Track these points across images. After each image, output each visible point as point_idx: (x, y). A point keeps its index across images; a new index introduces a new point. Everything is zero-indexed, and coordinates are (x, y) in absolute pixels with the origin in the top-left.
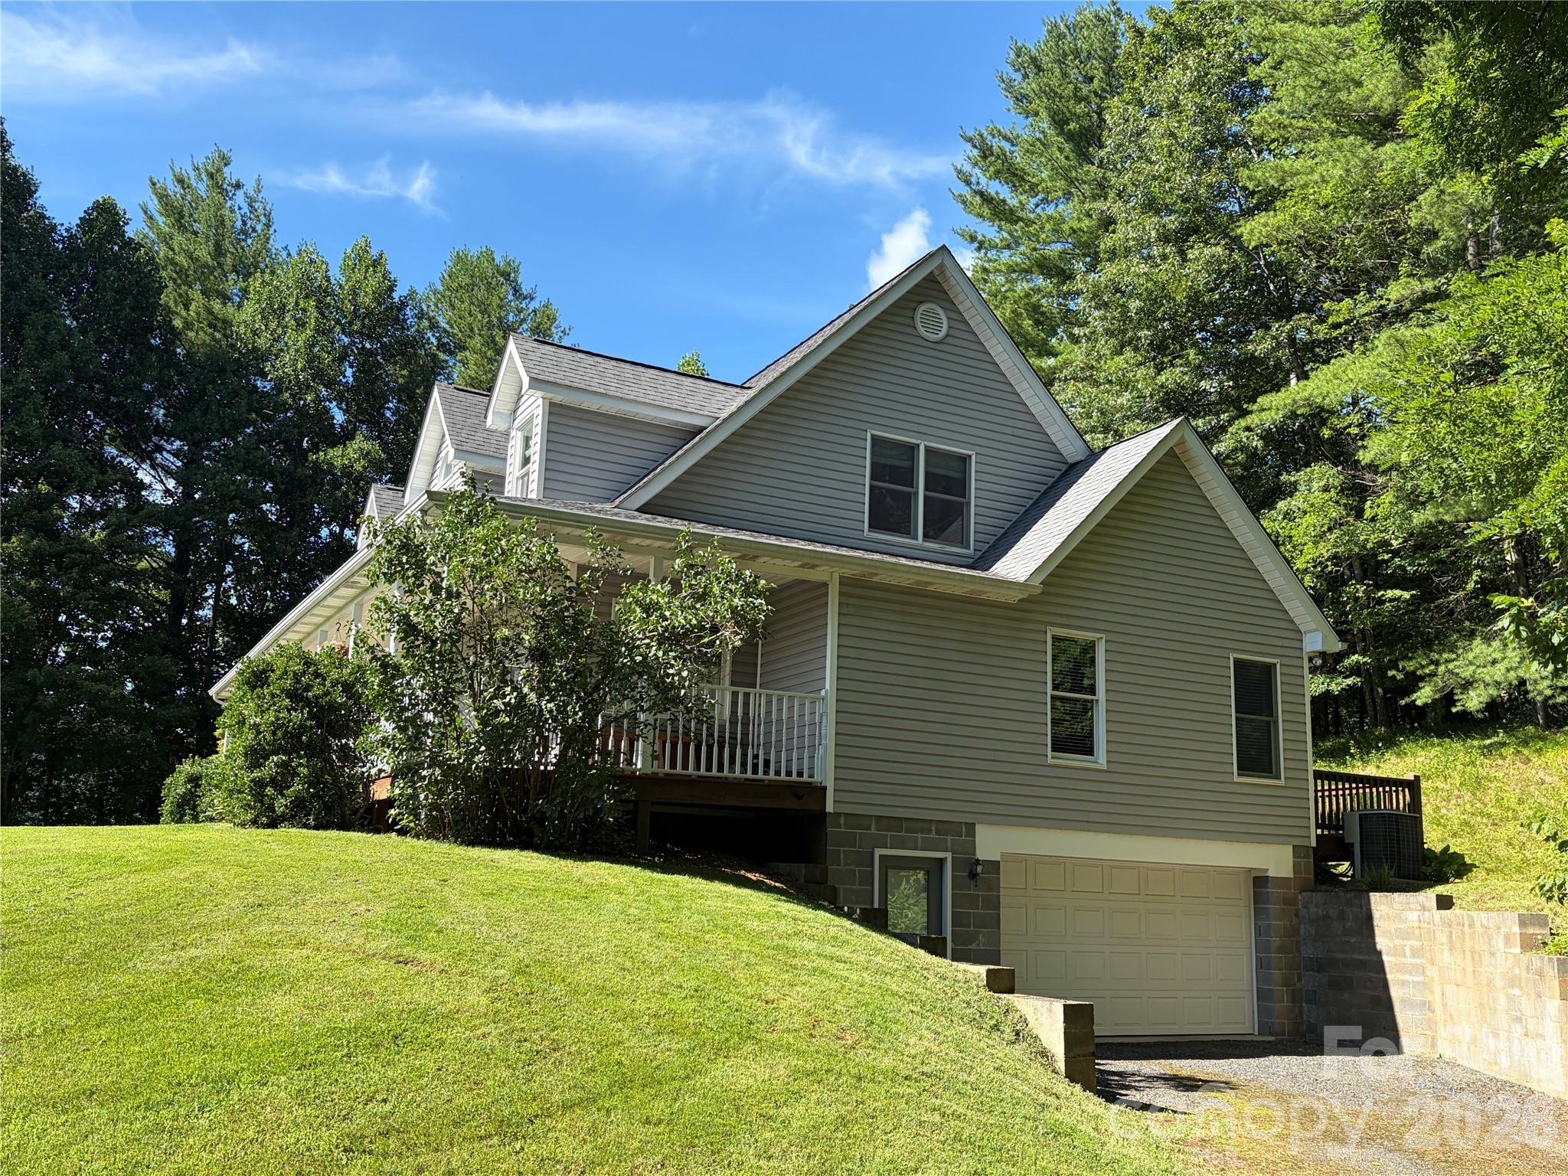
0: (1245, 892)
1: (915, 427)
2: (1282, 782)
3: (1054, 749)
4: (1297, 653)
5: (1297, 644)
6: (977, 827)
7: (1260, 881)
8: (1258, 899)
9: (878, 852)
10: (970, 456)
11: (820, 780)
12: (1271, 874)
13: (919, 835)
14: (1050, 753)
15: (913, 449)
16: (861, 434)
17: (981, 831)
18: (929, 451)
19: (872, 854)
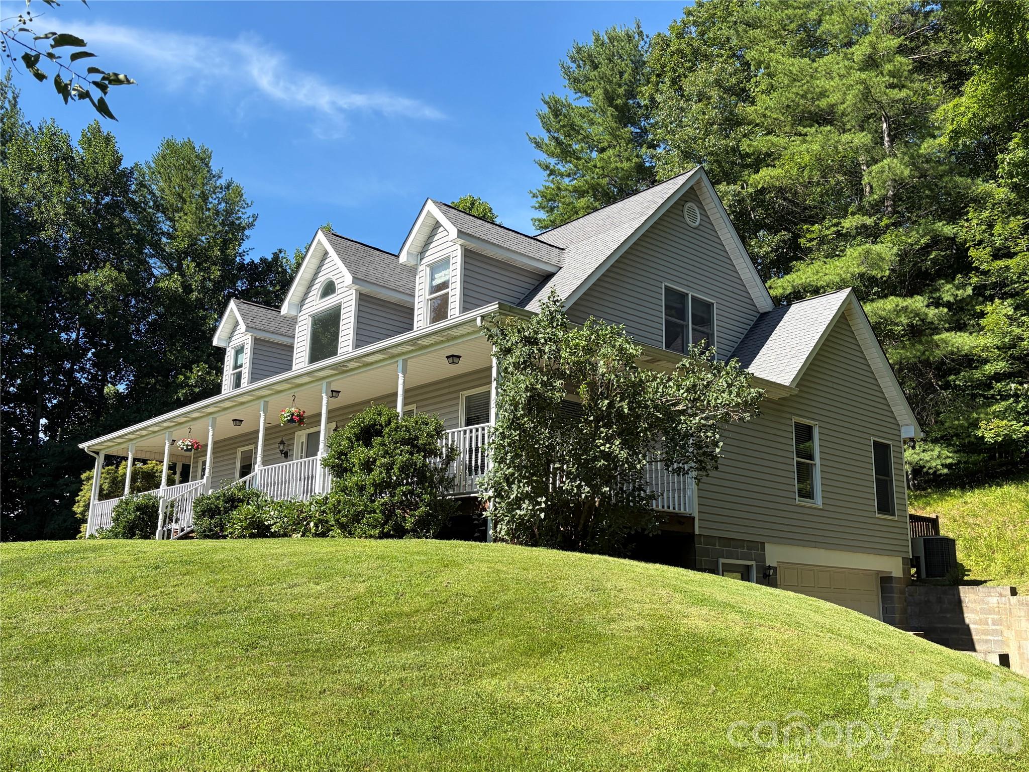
0: (875, 587)
1: (685, 282)
2: (896, 518)
3: (800, 496)
4: (897, 438)
5: (896, 432)
6: (767, 546)
7: (885, 580)
8: (884, 590)
9: (721, 561)
10: (713, 304)
11: (690, 512)
12: (894, 575)
13: (739, 550)
14: (797, 498)
15: (684, 296)
16: (658, 284)
17: (768, 547)
18: (693, 298)
19: (717, 562)
